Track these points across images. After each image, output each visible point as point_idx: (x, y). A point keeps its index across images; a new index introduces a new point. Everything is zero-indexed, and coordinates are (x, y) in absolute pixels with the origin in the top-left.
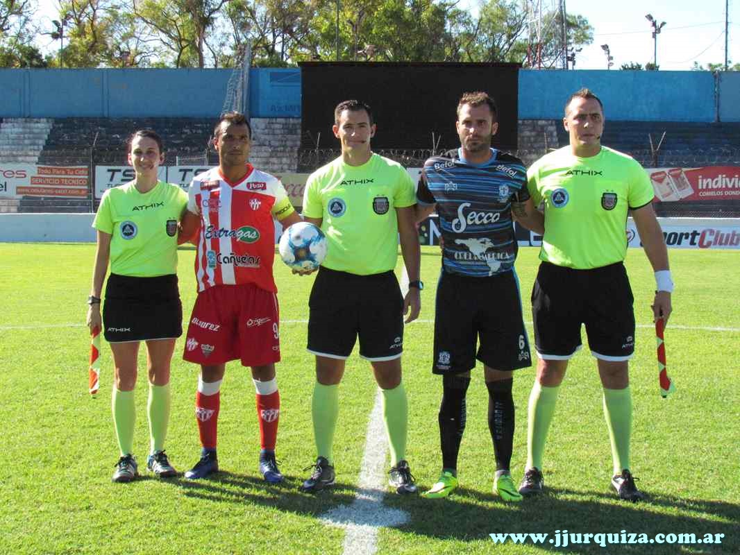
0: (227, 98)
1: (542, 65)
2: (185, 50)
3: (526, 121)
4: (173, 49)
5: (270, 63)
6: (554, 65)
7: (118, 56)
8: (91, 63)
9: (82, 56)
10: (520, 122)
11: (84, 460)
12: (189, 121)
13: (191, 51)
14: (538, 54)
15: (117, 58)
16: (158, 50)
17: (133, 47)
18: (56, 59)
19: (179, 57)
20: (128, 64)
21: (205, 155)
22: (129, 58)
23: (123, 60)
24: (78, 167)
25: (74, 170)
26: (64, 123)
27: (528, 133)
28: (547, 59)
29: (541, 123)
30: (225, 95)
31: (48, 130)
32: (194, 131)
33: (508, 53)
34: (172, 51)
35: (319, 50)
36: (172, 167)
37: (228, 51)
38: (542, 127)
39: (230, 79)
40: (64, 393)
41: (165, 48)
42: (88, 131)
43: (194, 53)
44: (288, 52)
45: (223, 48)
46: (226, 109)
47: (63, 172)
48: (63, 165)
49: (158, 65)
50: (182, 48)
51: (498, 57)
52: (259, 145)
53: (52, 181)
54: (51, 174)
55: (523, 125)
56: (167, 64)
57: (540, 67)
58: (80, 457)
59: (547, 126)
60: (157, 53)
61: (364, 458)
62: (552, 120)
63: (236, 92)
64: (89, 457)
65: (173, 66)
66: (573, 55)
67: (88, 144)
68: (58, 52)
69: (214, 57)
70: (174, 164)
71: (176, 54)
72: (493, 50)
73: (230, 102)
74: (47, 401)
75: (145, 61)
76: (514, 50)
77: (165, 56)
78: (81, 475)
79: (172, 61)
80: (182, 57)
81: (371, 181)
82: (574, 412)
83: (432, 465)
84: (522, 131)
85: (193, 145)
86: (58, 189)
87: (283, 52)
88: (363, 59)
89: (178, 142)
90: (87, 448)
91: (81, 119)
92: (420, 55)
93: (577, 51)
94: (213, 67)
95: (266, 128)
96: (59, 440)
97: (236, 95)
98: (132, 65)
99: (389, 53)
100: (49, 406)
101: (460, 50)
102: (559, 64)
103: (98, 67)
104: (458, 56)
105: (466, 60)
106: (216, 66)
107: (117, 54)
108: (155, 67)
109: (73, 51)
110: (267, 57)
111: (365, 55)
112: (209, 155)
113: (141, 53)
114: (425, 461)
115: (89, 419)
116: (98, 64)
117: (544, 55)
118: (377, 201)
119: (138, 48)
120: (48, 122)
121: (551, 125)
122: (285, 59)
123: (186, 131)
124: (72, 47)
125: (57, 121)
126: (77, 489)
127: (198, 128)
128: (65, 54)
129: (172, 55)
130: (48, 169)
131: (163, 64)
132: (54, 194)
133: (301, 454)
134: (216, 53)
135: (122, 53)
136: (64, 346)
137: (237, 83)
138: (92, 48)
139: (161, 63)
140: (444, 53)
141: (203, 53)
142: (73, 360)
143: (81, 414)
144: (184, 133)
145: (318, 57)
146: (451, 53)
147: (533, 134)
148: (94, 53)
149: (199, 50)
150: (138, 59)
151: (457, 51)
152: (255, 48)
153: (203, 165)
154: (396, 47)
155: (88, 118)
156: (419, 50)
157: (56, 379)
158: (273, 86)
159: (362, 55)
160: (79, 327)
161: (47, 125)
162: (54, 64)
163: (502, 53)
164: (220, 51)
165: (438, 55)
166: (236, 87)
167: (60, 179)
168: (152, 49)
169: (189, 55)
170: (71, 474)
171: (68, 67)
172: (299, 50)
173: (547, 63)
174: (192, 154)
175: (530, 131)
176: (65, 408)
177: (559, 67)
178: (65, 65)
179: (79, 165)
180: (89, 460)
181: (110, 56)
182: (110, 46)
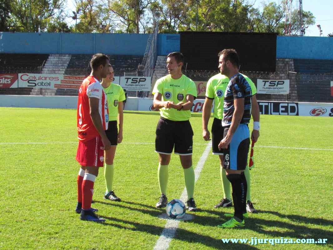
0: (147, 47)
1: (291, 34)
2: (131, 25)
3: (280, 59)
4: (126, 24)
5: (169, 31)
6: (296, 34)
7: (101, 27)
8: (89, 30)
9: (85, 27)
10: (277, 59)
11: (70, 193)
12: (130, 57)
13: (133, 25)
14: (289, 29)
15: (101, 28)
16: (119, 25)
17: (108, 23)
18: (74, 28)
19: (128, 28)
20: (105, 31)
21: (137, 72)
22: (106, 28)
23: (103, 29)
24: (81, 76)
25: (79, 77)
26: (76, 57)
27: (281, 65)
28: (293, 31)
29: (286, 60)
30: (146, 45)
31: (69, 60)
32: (132, 61)
33: (276, 28)
34: (125, 25)
35: (191, 26)
36: (122, 77)
37: (150, 26)
38: (287, 62)
39: (149, 39)
40: (66, 169)
41: (122, 24)
42: (86, 60)
43: (135, 26)
44: (177, 26)
45: (148, 24)
46: (146, 52)
47: (75, 78)
48: (75, 75)
49: (119, 31)
50: (130, 24)
51: (271, 30)
52: (161, 68)
53: (70, 82)
54: (70, 79)
55: (278, 61)
56: (123, 31)
57: (290, 34)
58: (68, 192)
59: (289, 61)
60: (119, 26)
61: (181, 196)
62: (292, 59)
63: (151, 44)
64: (72, 192)
65: (126, 32)
66: (304, 29)
67: (86, 66)
68: (75, 25)
69: (144, 28)
70: (123, 75)
71: (127, 26)
72: (269, 27)
73: (149, 48)
74: (58, 171)
75: (113, 29)
76: (279, 27)
77: (122, 27)
78: (68, 198)
79: (125, 30)
80: (130, 28)
81: (179, 86)
82: (273, 182)
83: (208, 199)
84: (278, 64)
85: (131, 67)
86: (73, 85)
87: (174, 26)
88: (210, 30)
89: (125, 66)
90: (72, 189)
91: (83, 55)
92: (236, 28)
93: (306, 27)
94: (143, 33)
95: (164, 60)
96: (61, 186)
97: (151, 46)
98: (107, 31)
99: (222, 27)
100: (59, 173)
101: (254, 26)
102: (299, 33)
103: (92, 32)
104: (253, 29)
105: (256, 31)
106: (144, 32)
107: (101, 26)
108: (117, 32)
109: (82, 25)
110: (168, 28)
111: (210, 28)
112: (139, 72)
113: (112, 26)
114: (206, 198)
115: (74, 179)
116: (92, 31)
117: (293, 29)
118: (179, 95)
119: (110, 24)
120: (69, 56)
121: (291, 61)
122: (175, 29)
123: (129, 61)
124: (81, 23)
125: (73, 55)
126: (65, 203)
127: (134, 60)
128: (78, 26)
129: (125, 27)
130: (68, 77)
131: (121, 31)
132: (71, 88)
133: (156, 194)
134: (145, 26)
135: (103, 26)
136: (68, 151)
137: (152, 40)
138: (90, 23)
139: (120, 30)
140: (247, 28)
141: (139, 26)
142: (71, 156)
143: (71, 177)
144: (129, 62)
145: (190, 29)
146: (250, 27)
147: (283, 65)
148: (91, 26)
149: (137, 25)
150: (110, 28)
151: (253, 27)
152: (162, 24)
153: (136, 76)
154: (225, 25)
155: (86, 55)
156: (236, 26)
157: (63, 163)
158: (167, 42)
159: (209, 28)
160: (75, 144)
161: (68, 58)
162: (74, 30)
163: (273, 28)
164: (147, 25)
165: (244, 28)
166: (151, 42)
167: (73, 81)
168: (116, 24)
169: (133, 27)
170: (64, 198)
171: (79, 32)
172: (182, 25)
173: (294, 33)
174: (131, 71)
175: (282, 64)
176: (65, 174)
177: (299, 35)
178: (78, 31)
179: (82, 75)
180: (72, 193)
181: (98, 27)
182: (98, 23)
